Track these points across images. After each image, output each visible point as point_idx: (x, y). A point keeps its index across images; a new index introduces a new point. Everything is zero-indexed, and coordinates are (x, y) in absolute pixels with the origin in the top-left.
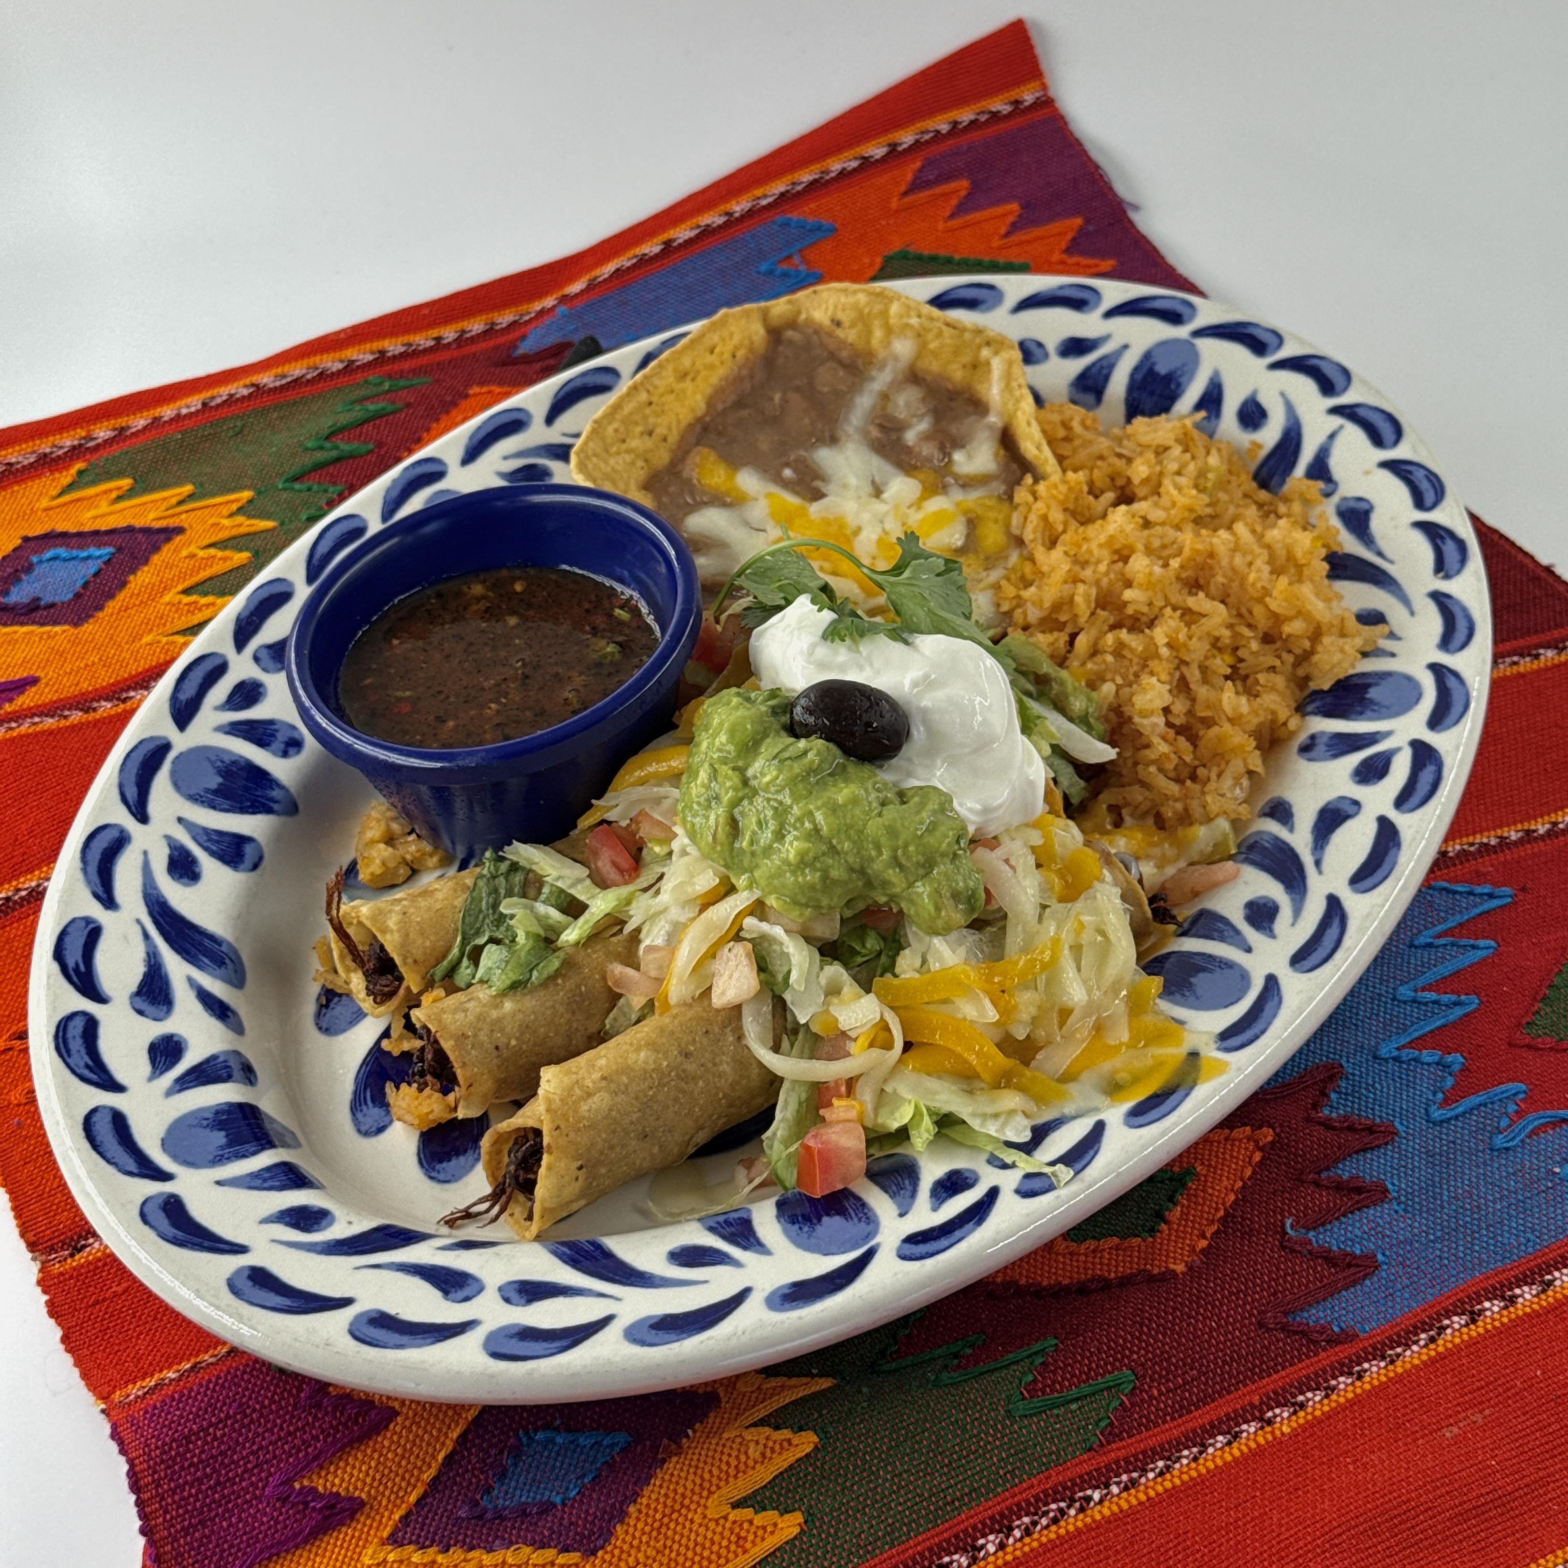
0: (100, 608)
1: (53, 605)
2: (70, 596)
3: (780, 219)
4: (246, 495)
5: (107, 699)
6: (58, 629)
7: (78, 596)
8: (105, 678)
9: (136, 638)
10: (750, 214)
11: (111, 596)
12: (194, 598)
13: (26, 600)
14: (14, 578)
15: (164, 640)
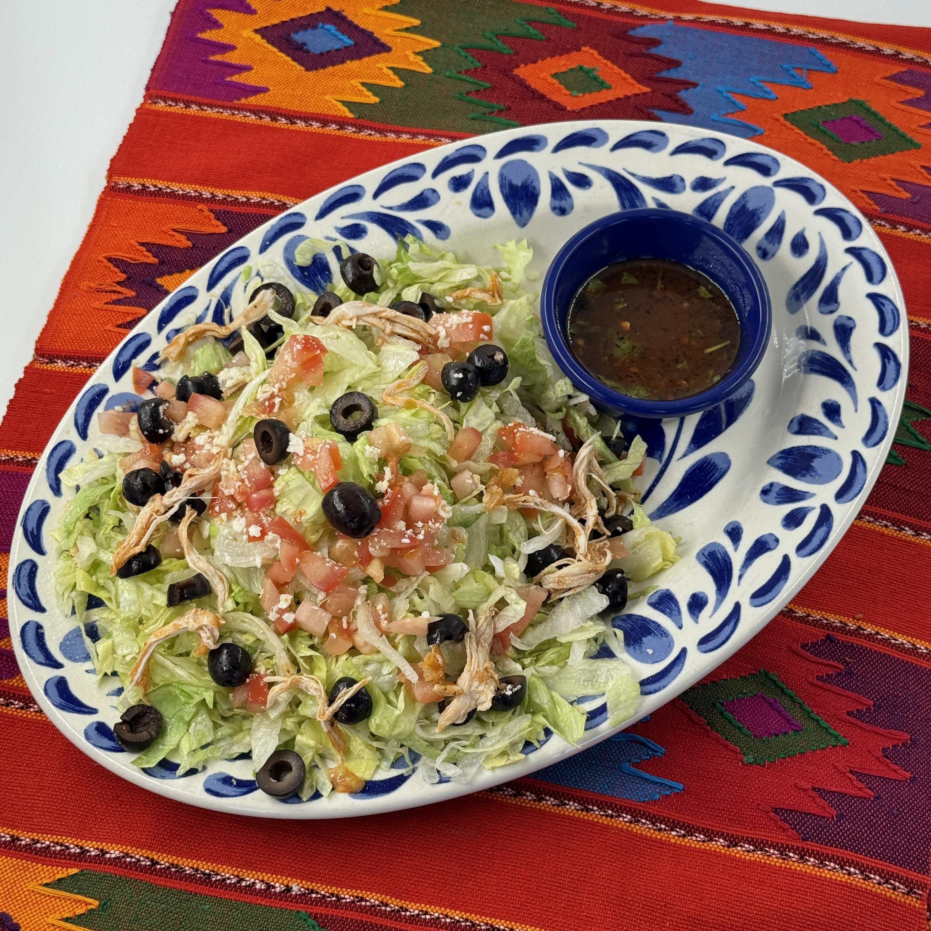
0: (324, 67)
1: (307, 52)
2: (318, 52)
3: (812, 49)
4: (437, 44)
5: (286, 118)
6: (299, 67)
7: (322, 54)
8: (295, 106)
9: (324, 93)
10: (799, 37)
11: (333, 64)
12: (364, 89)
13: (300, 42)
14: (305, 27)
15: (334, 102)
